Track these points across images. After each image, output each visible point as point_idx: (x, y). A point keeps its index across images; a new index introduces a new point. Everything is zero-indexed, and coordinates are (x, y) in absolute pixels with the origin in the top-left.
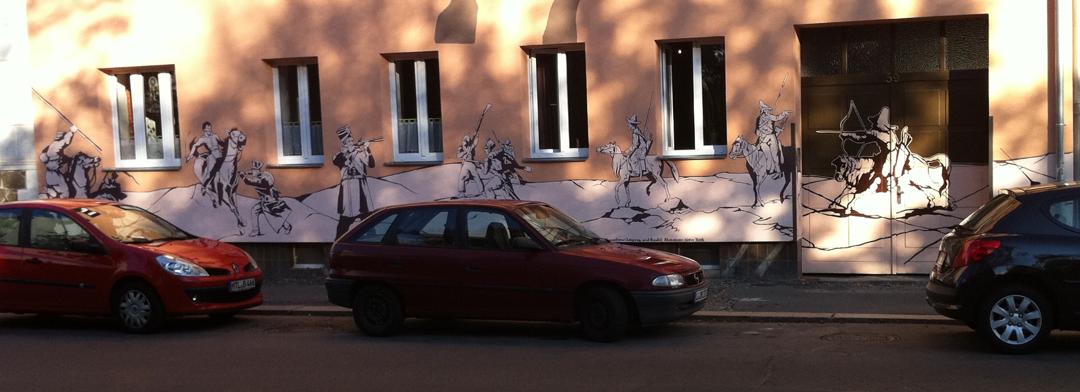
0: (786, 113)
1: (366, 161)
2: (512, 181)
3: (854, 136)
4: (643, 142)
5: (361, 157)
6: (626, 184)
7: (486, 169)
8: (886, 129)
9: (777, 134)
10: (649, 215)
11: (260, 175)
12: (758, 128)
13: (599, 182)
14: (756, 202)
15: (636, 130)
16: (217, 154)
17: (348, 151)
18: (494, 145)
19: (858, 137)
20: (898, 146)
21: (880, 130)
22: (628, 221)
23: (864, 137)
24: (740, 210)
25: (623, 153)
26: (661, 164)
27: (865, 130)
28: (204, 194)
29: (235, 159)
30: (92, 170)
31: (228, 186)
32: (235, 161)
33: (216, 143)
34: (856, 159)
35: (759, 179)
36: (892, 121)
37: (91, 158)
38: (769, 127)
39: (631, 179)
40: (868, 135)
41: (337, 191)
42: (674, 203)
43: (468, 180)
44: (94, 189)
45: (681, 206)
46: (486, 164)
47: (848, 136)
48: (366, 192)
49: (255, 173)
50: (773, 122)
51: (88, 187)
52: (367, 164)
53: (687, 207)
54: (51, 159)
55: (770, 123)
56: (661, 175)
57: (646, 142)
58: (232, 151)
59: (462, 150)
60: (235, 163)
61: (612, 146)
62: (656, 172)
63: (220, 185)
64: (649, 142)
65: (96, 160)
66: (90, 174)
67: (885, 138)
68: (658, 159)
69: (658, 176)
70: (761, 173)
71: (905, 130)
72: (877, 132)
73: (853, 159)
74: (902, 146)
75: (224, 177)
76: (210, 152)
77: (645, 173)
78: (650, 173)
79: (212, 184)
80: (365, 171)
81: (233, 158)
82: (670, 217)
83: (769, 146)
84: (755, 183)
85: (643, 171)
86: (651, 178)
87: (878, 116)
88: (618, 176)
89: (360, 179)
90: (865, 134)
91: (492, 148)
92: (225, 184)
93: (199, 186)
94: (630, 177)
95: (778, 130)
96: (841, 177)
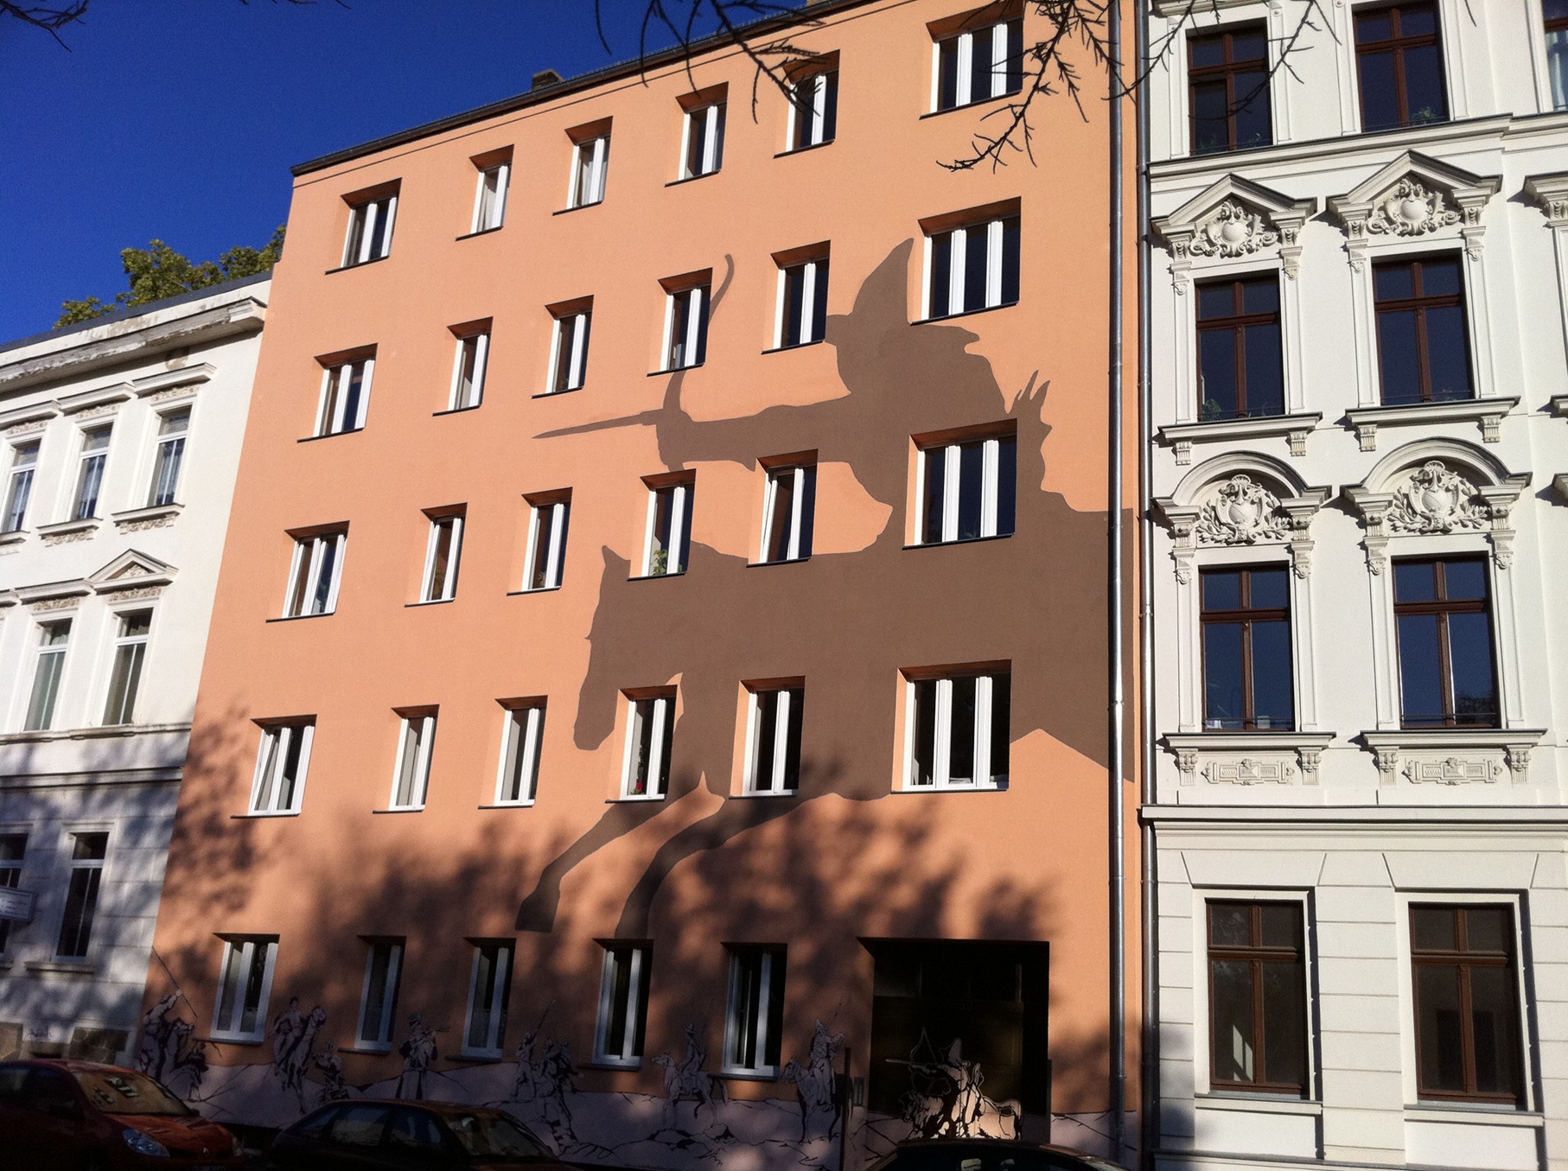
0: (842, 1035)
1: (430, 1053)
2: (564, 1088)
3: (924, 1069)
4: (697, 1056)
5: (426, 1047)
6: (675, 1102)
7: (541, 1073)
8: (958, 1065)
9: (831, 1059)
10: (693, 1142)
11: (331, 1058)
12: (812, 1049)
13: (648, 1097)
14: (804, 1137)
15: (692, 1042)
16: (296, 1033)
17: (415, 1041)
18: (553, 1045)
19: (928, 1071)
20: (969, 1085)
21: (951, 1065)
22: (671, 1146)
23: (935, 1071)
24: (786, 1145)
25: (676, 1065)
26: (711, 1083)
27: (936, 1064)
28: (276, 1075)
29: (312, 1039)
30: (184, 1038)
31: (300, 1068)
32: (312, 1041)
33: (298, 1020)
34: (924, 1096)
35: (809, 1110)
36: (964, 1056)
37: (186, 1025)
38: (823, 1049)
39: (681, 1097)
40: (938, 1070)
41: (396, 1084)
42: (720, 1131)
43: (522, 1083)
44: (181, 1059)
45: (727, 1134)
46: (542, 1067)
47: (918, 1069)
48: (423, 1089)
49: (326, 1055)
50: (828, 1044)
51: (177, 1056)
52: (430, 1056)
53: (732, 1136)
54: (152, 1022)
55: (825, 1045)
56: (710, 1095)
57: (700, 1055)
58: (310, 1030)
59: (521, 1049)
60: (311, 1044)
61: (667, 1056)
62: (706, 1090)
63: (293, 1065)
64: (703, 1056)
65: (190, 1028)
66: (183, 1041)
67: (955, 1074)
68: (709, 1076)
69: (708, 1098)
70: (811, 1103)
71: (977, 1067)
72: (947, 1067)
73: (921, 1097)
74: (974, 1087)
75: (298, 1059)
76: (291, 1030)
77: (695, 1091)
78: (700, 1092)
79: (286, 1064)
80: (427, 1063)
81: (310, 1037)
82: (715, 1146)
83: (822, 1071)
84: (804, 1115)
85: (694, 1089)
86: (700, 1098)
87: (950, 1049)
88: (668, 1092)
89: (420, 1072)
90: (935, 1068)
91: (551, 1047)
92: (298, 1064)
93: (274, 1065)
94: (680, 1094)
95: (832, 1054)
96: (908, 1117)
